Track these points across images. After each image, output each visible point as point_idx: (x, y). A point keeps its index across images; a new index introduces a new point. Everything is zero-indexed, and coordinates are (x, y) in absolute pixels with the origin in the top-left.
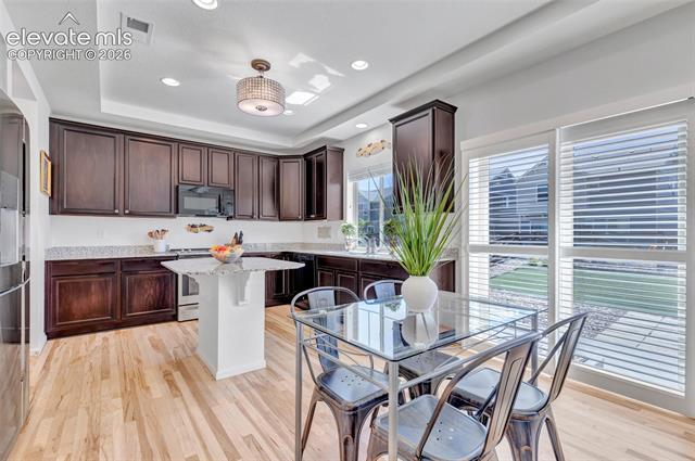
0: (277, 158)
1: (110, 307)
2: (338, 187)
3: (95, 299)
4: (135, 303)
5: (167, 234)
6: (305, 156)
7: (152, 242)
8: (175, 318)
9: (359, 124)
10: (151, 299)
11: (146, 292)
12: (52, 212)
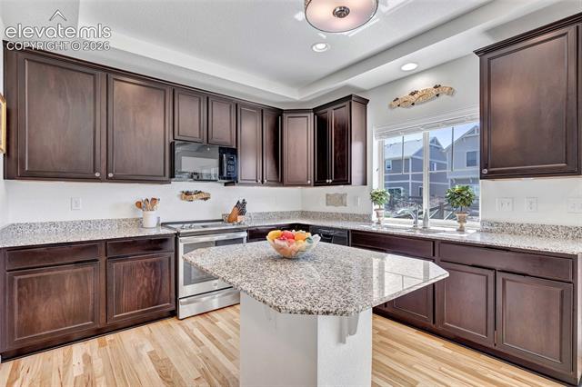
0: (282, 113)
1: (91, 308)
2: (361, 145)
3: (70, 299)
5: (159, 205)
6: (315, 110)
7: (140, 213)
8: (174, 314)
9: (406, 64)
10: (143, 292)
11: (138, 283)
12: (7, 176)
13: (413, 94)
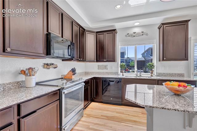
13: (134, 33)
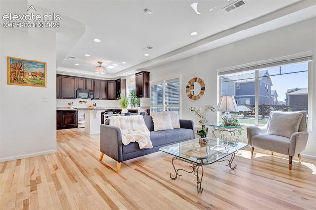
0: (107, 81)
1: (59, 123)
2: (125, 90)
4: (66, 123)
5: (73, 104)
6: (116, 81)
8: (76, 127)
9: (129, 73)
10: (70, 121)
11: (68, 119)
